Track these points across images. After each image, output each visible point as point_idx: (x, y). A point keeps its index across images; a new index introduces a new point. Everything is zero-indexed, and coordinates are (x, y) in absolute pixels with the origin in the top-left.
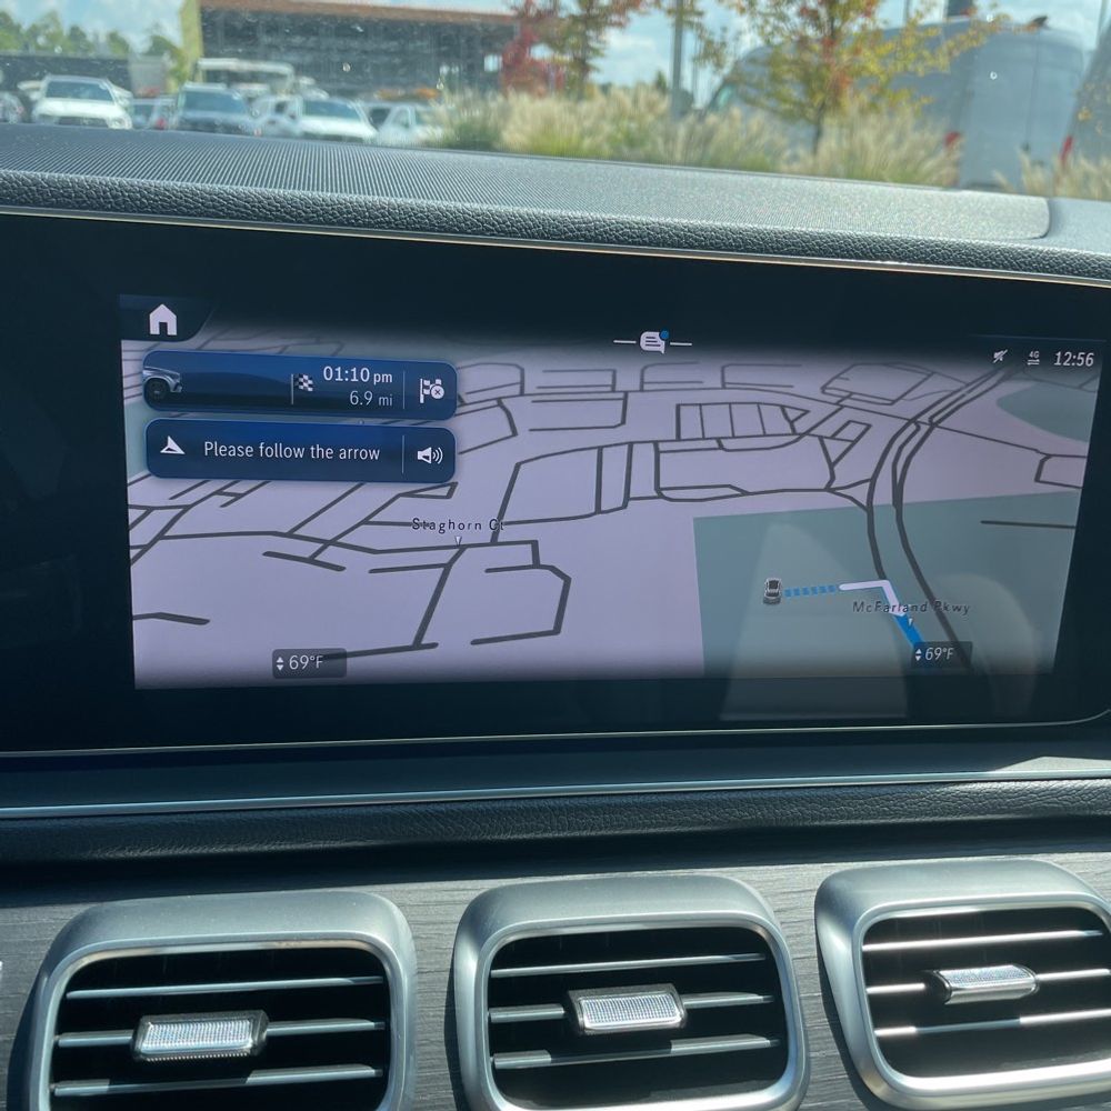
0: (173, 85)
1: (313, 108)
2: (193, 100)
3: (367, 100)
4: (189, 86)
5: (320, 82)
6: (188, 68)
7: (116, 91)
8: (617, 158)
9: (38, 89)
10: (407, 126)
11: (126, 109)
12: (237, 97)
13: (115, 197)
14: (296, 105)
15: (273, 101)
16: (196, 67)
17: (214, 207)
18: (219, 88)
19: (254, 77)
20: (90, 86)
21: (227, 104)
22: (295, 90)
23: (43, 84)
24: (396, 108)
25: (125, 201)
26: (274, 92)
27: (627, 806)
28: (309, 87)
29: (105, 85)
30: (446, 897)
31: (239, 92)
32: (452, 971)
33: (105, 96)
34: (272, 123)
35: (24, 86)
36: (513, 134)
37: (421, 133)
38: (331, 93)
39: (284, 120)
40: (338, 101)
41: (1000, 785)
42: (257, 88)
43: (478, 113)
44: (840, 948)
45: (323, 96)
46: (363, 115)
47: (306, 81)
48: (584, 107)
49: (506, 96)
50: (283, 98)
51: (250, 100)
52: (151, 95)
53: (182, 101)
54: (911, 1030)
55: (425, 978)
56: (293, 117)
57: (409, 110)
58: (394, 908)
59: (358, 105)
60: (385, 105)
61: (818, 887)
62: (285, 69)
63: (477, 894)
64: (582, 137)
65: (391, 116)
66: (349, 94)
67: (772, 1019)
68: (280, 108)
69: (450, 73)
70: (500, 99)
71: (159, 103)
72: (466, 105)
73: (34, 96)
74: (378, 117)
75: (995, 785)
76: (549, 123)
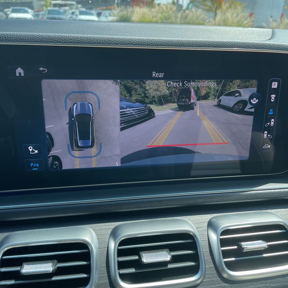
0: (45, 8)
1: (81, 13)
2: (50, 12)
3: (96, 10)
4: (49, 8)
5: (83, 6)
6: (48, 4)
7: (30, 11)
8: (162, 23)
9: (9, 11)
10: (106, 17)
11: (32, 15)
12: (61, 11)
13: (5, 38)
14: (77, 12)
15: (71, 11)
16: (50, 3)
17: (33, 39)
18: (57, 9)
19: (65, 5)
20: (22, 9)
21: (59, 13)
22: (77, 8)
23: (10, 9)
24: (104, 12)
25: (8, 39)
26: (71, 9)
27: (155, 201)
28: (81, 7)
29: (27, 9)
30: (106, 227)
31: (62, 10)
32: (108, 247)
33: (27, 12)
34: (71, 17)
35: (6, 10)
36: (135, 18)
37: (110, 18)
38: (86, 9)
39: (74, 17)
40: (88, 11)
41: (258, 191)
42: (67, 8)
43: (125, 13)
44: (214, 237)
45: (84, 10)
46: (95, 14)
47: (79, 6)
48: (153, 10)
49: (133, 7)
50: (74, 10)
51: (65, 11)
52: (39, 11)
53: (47, 12)
54: (233, 259)
55: (100, 250)
56: (76, 16)
57: (107, 12)
58: (92, 231)
59: (93, 12)
60: (101, 11)
61: (208, 221)
62: (74, 3)
63: (115, 226)
64: (153, 17)
65: (102, 15)
66: (91, 9)
67: (195, 257)
68: (73, 13)
69: (118, 2)
70: (131, 9)
71: (41, 13)
72: (122, 10)
74: (99, 15)
75: (256, 192)
76: (144, 14)
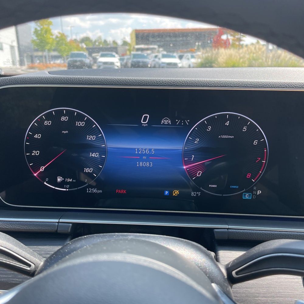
0: (128, 53)
1: (164, 56)
2: (135, 56)
3: (177, 53)
4: (132, 53)
5: (165, 50)
6: (132, 48)
7: (116, 55)
8: (250, 66)
9: (98, 55)
10: (188, 59)
11: (119, 59)
12: (146, 55)
14: (160, 55)
15: (154, 55)
16: (134, 48)
18: (139, 53)
19: (147, 49)
20: (109, 54)
21: (143, 57)
22: (158, 52)
23: (100, 54)
24: (186, 55)
26: (153, 52)
28: (162, 51)
29: (114, 54)
31: (145, 53)
33: (114, 56)
34: (154, 61)
35: (94, 55)
36: (221, 60)
37: (193, 60)
38: (167, 52)
39: (157, 60)
40: (169, 54)
42: (149, 52)
43: (210, 55)
45: (165, 53)
46: (177, 56)
47: (161, 49)
48: (241, 51)
49: (218, 49)
50: (157, 54)
51: (148, 55)
52: (123, 55)
53: (132, 56)
56: (159, 59)
57: (189, 55)
59: (175, 54)
60: (182, 54)
62: (156, 47)
64: (240, 58)
65: (184, 57)
66: (173, 52)
68: (156, 57)
69: (199, 45)
70: (216, 50)
71: (126, 57)
72: (207, 52)
73: (98, 57)
74: (181, 57)
76: (231, 56)
